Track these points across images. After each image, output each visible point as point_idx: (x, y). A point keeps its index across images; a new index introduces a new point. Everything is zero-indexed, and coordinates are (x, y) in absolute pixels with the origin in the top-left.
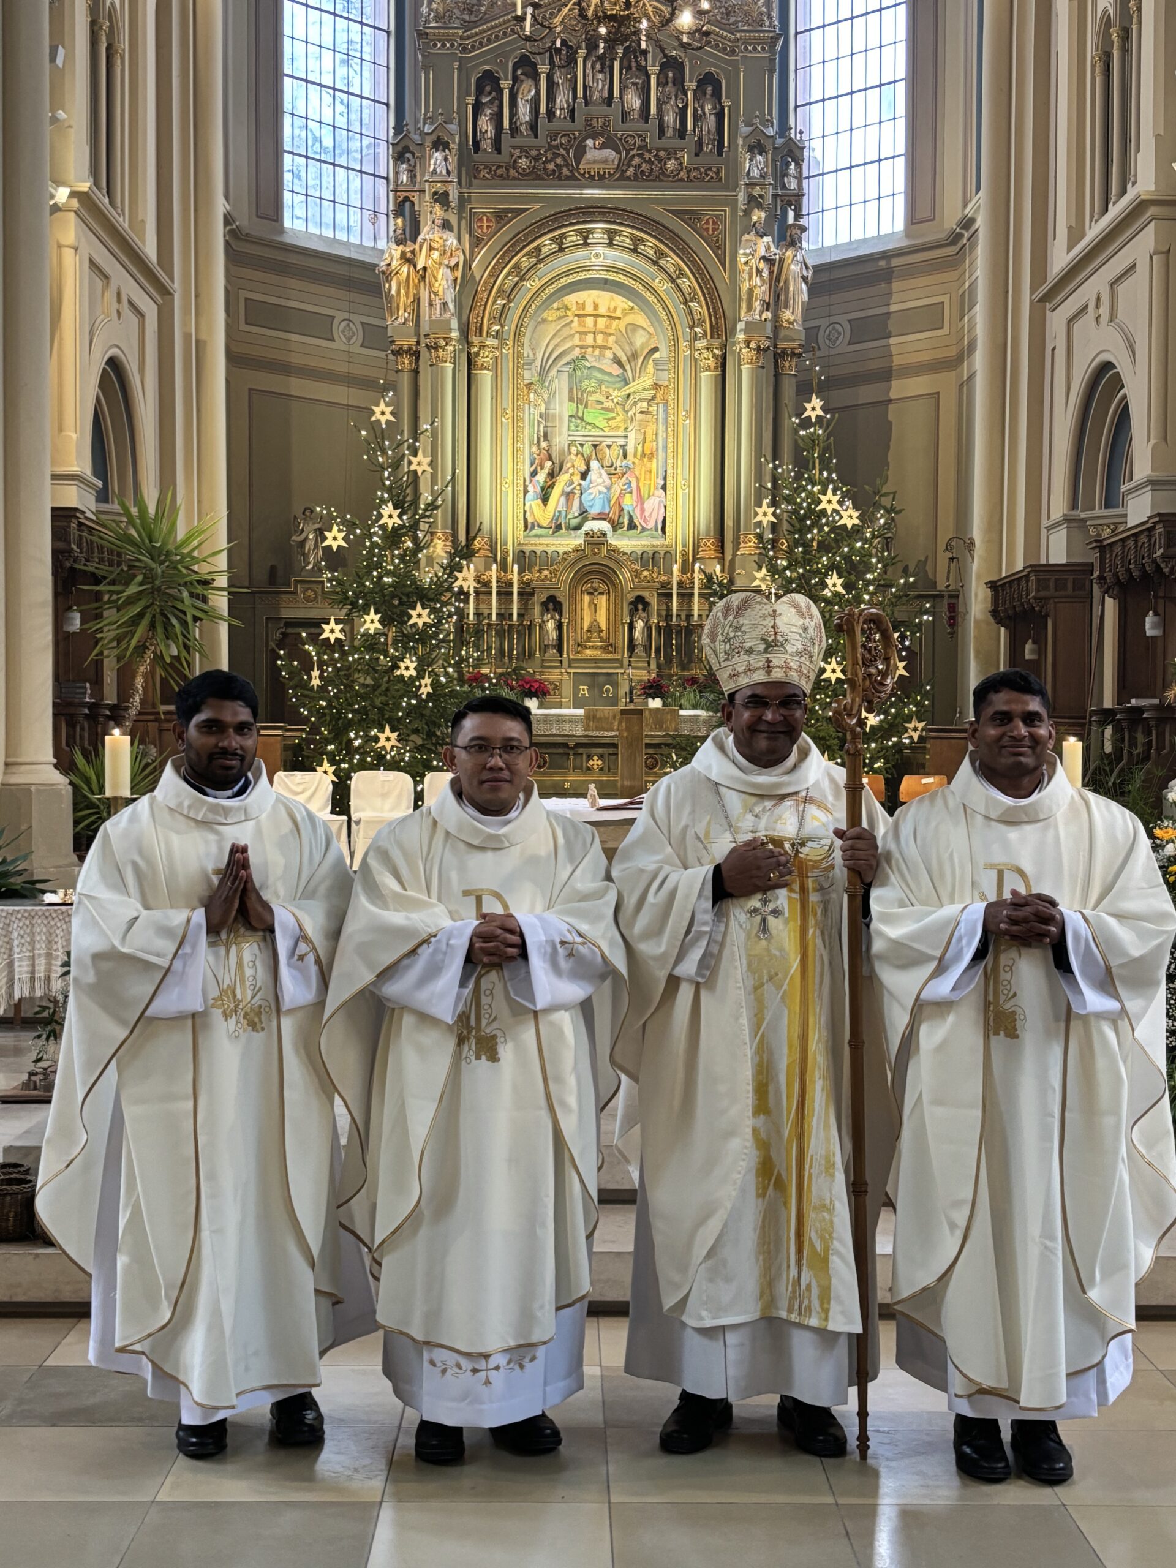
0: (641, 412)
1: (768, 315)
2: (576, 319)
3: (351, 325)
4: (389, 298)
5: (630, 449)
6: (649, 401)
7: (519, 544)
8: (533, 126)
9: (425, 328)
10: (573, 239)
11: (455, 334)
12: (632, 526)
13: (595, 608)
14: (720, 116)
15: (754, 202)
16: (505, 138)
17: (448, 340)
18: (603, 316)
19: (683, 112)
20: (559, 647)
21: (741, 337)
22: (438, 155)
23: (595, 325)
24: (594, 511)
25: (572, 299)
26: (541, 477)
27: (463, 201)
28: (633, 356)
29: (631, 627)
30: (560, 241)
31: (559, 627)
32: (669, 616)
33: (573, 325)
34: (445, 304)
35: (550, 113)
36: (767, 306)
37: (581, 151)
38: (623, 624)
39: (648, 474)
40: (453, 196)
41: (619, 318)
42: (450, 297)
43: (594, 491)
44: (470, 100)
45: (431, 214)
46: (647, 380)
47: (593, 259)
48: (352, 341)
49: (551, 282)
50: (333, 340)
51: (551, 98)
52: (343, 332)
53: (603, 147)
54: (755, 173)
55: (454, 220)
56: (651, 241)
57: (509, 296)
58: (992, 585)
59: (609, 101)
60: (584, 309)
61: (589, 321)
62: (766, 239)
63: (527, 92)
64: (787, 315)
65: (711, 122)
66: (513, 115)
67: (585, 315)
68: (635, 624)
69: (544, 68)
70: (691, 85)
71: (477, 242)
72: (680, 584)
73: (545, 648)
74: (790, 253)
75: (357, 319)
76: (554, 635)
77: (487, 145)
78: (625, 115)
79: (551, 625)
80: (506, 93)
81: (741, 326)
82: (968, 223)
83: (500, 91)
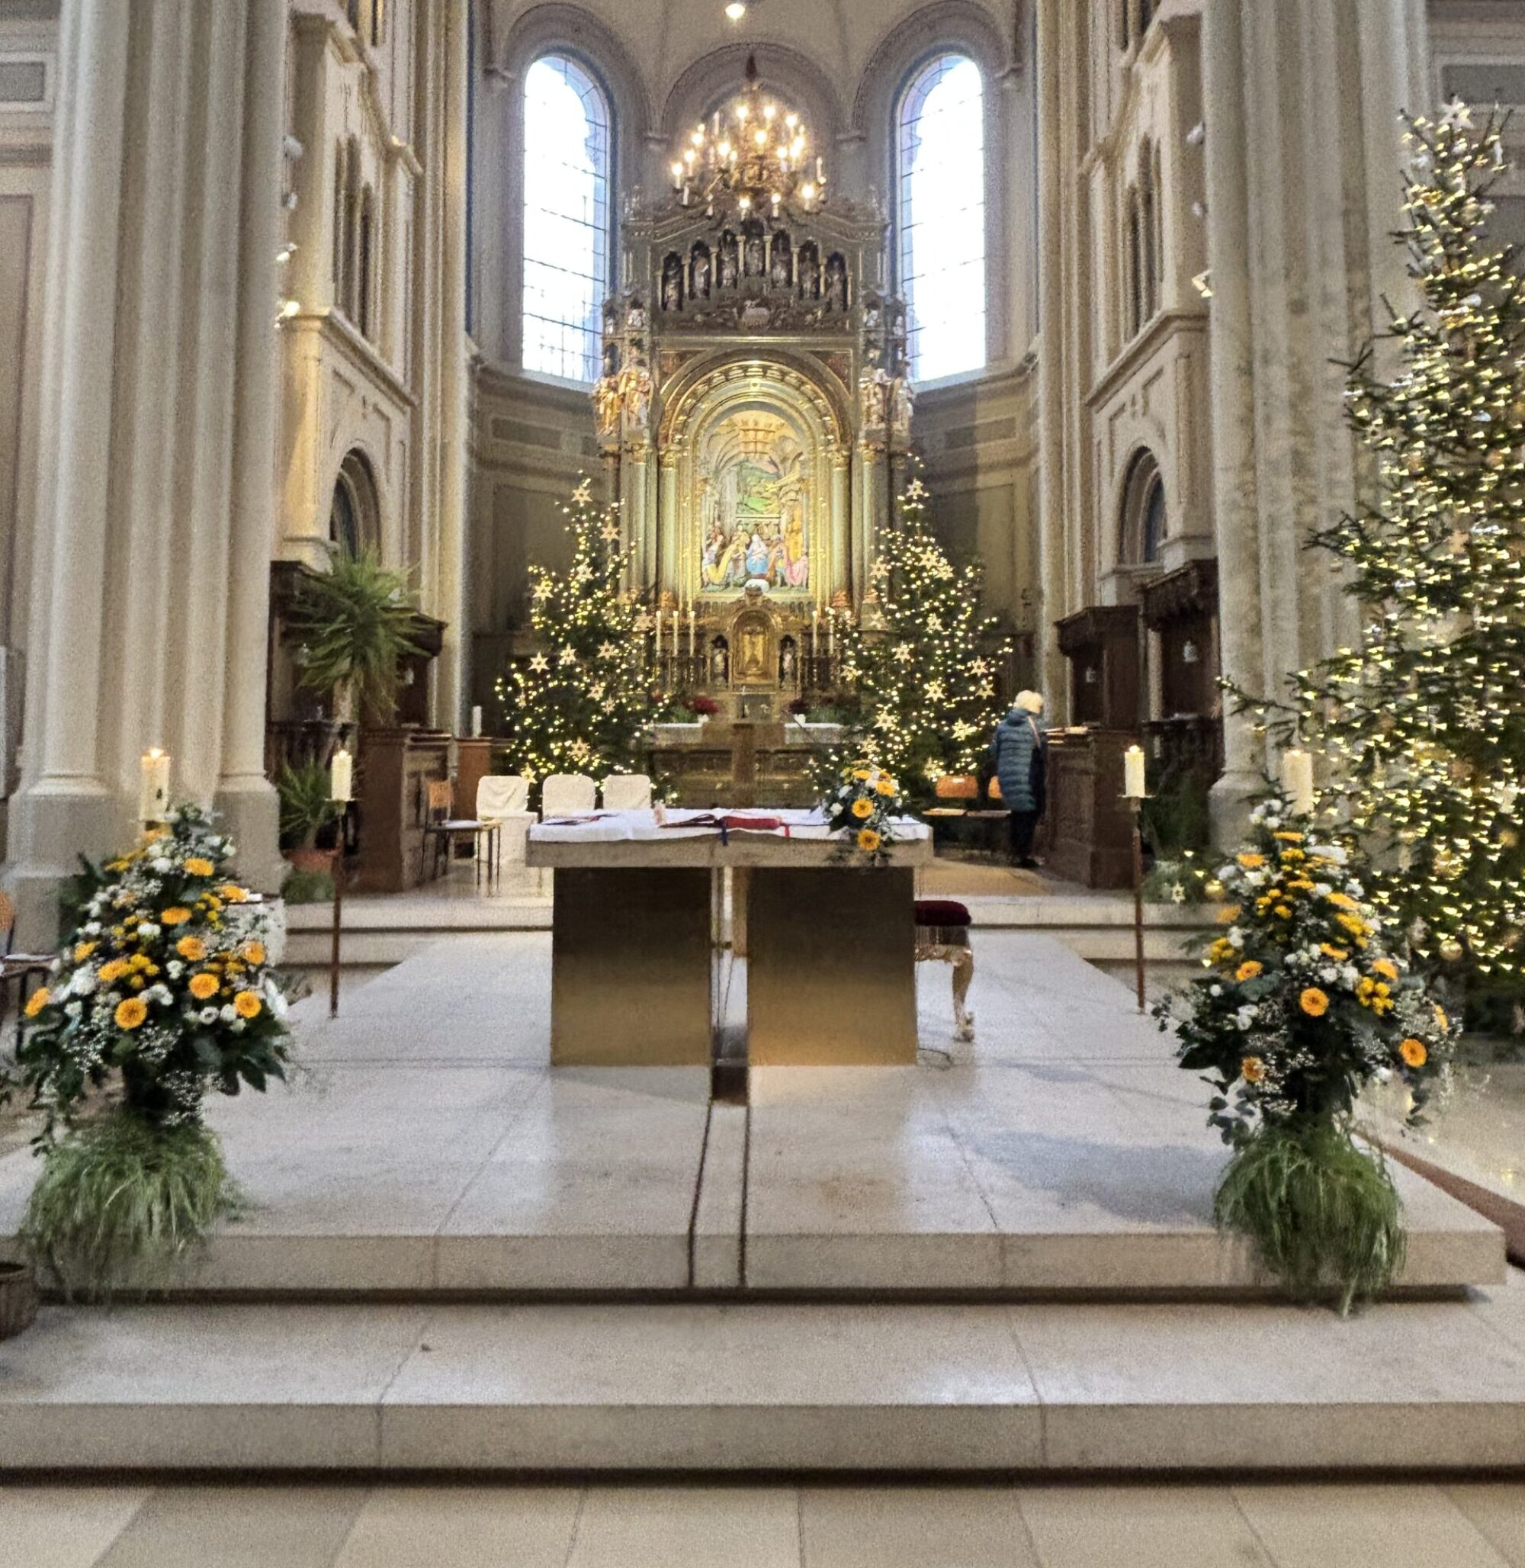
1: (882, 426)
2: (742, 432)
3: (573, 438)
4: (599, 417)
5: (783, 527)
7: (697, 597)
8: (706, 292)
9: (625, 437)
10: (736, 372)
11: (646, 441)
12: (783, 583)
13: (753, 644)
14: (844, 283)
15: (870, 344)
16: (686, 301)
17: (641, 446)
18: (762, 430)
19: (817, 281)
20: (725, 675)
21: (862, 441)
22: (635, 312)
23: (756, 436)
24: (755, 573)
25: (739, 417)
26: (715, 548)
27: (654, 345)
28: (784, 460)
29: (782, 659)
30: (726, 373)
31: (726, 659)
32: (810, 651)
33: (740, 436)
34: (639, 420)
35: (719, 282)
36: (882, 419)
37: (741, 310)
39: (794, 546)
40: (647, 341)
41: (774, 432)
42: (643, 415)
43: (755, 558)
44: (660, 273)
45: (629, 355)
46: (793, 476)
47: (752, 388)
48: (574, 450)
49: (721, 403)
50: (560, 448)
51: (720, 270)
52: (568, 442)
53: (758, 305)
54: (871, 323)
55: (647, 359)
56: (794, 374)
57: (689, 413)
58: (1059, 625)
59: (762, 272)
60: (747, 425)
61: (751, 434)
62: (880, 371)
63: (702, 267)
64: (897, 426)
65: (838, 287)
66: (691, 285)
67: (749, 429)
68: (785, 657)
69: (714, 250)
70: (823, 260)
71: (664, 375)
72: (820, 626)
73: (714, 676)
74: (898, 381)
75: (577, 433)
76: (721, 666)
77: (672, 307)
78: (774, 283)
79: (719, 659)
80: (686, 270)
81: (862, 434)
82: (1030, 358)
83: (681, 267)
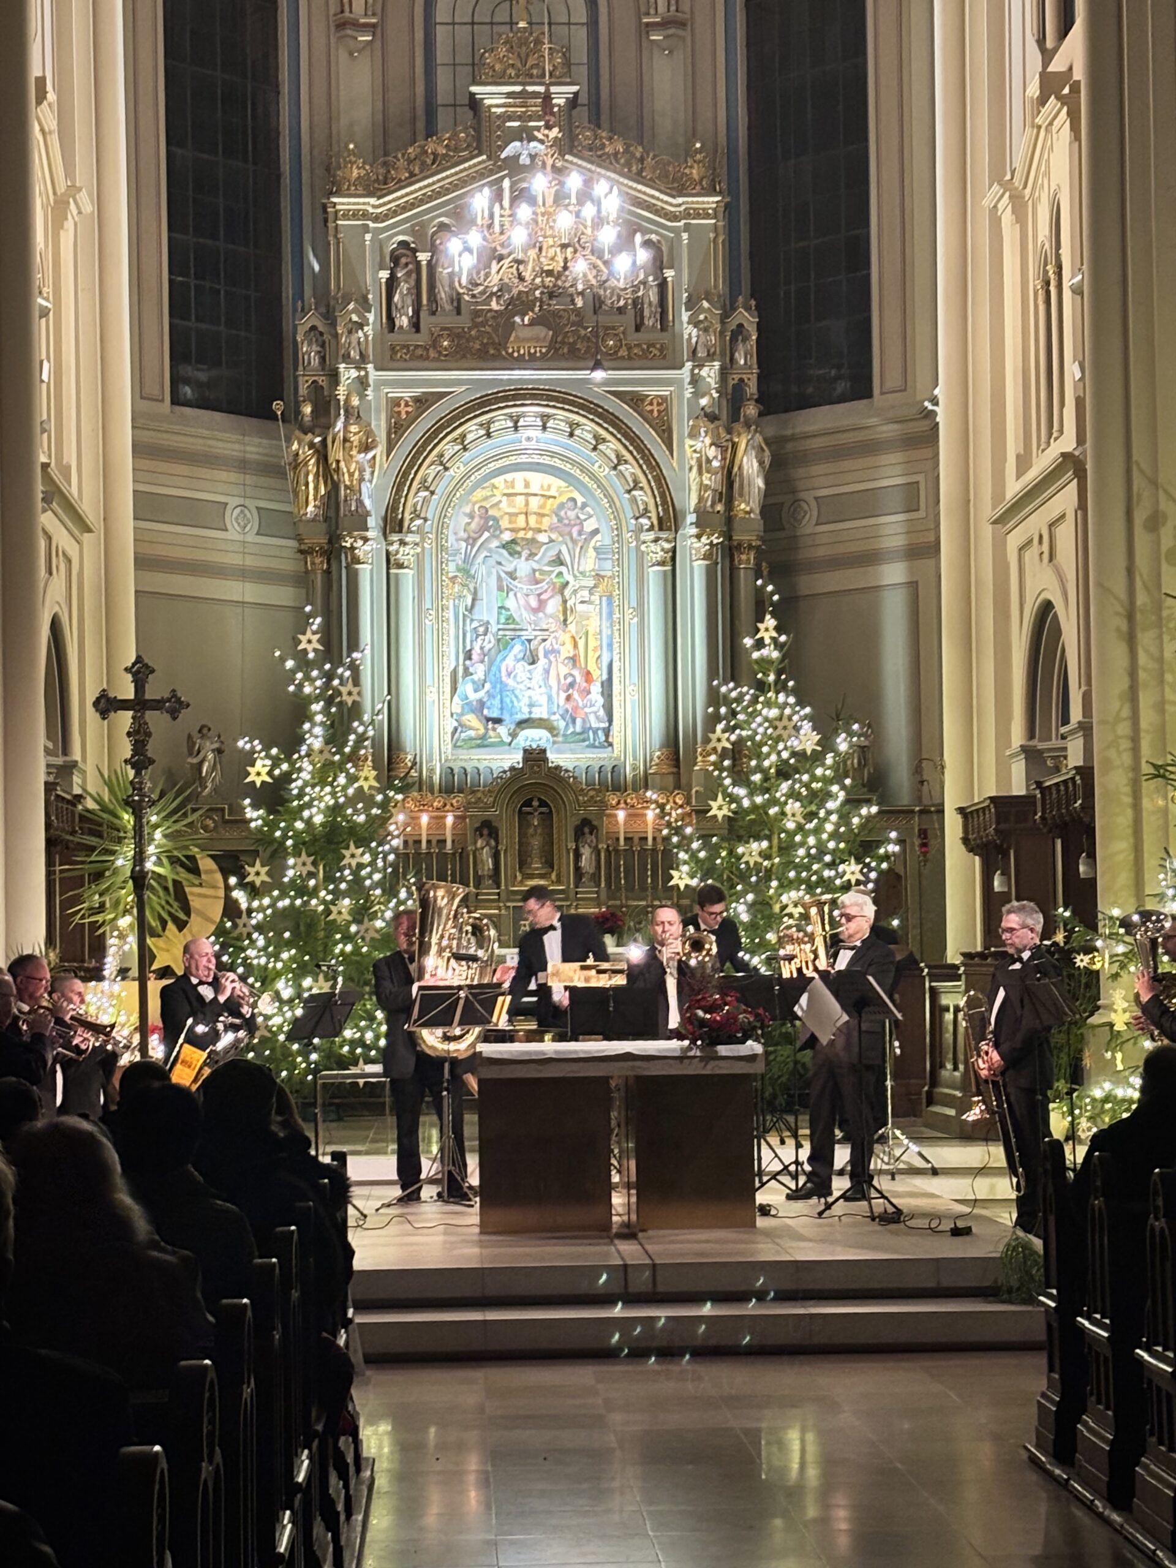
0: (582, 602)
1: (720, 506)
2: (505, 498)
3: (246, 512)
6: (591, 590)
7: (446, 760)
8: (455, 302)
10: (502, 422)
14: (663, 288)
18: (535, 495)
20: (496, 877)
21: (691, 530)
23: (527, 504)
25: (500, 481)
29: (578, 856)
30: (487, 425)
31: (496, 854)
33: (501, 505)
34: (361, 500)
36: (719, 497)
37: (508, 330)
38: (568, 851)
41: (555, 497)
44: (384, 274)
47: (524, 442)
48: (247, 529)
49: (479, 466)
50: (226, 530)
52: (237, 519)
53: (533, 323)
54: (703, 352)
56: (590, 425)
58: (962, 812)
60: (513, 487)
61: (520, 500)
63: (447, 264)
64: (742, 505)
65: (653, 294)
66: (431, 290)
67: (516, 494)
68: (582, 850)
72: (631, 804)
73: (480, 879)
74: (743, 436)
75: (252, 504)
76: (489, 864)
77: (403, 323)
79: (486, 853)
83: (417, 264)
